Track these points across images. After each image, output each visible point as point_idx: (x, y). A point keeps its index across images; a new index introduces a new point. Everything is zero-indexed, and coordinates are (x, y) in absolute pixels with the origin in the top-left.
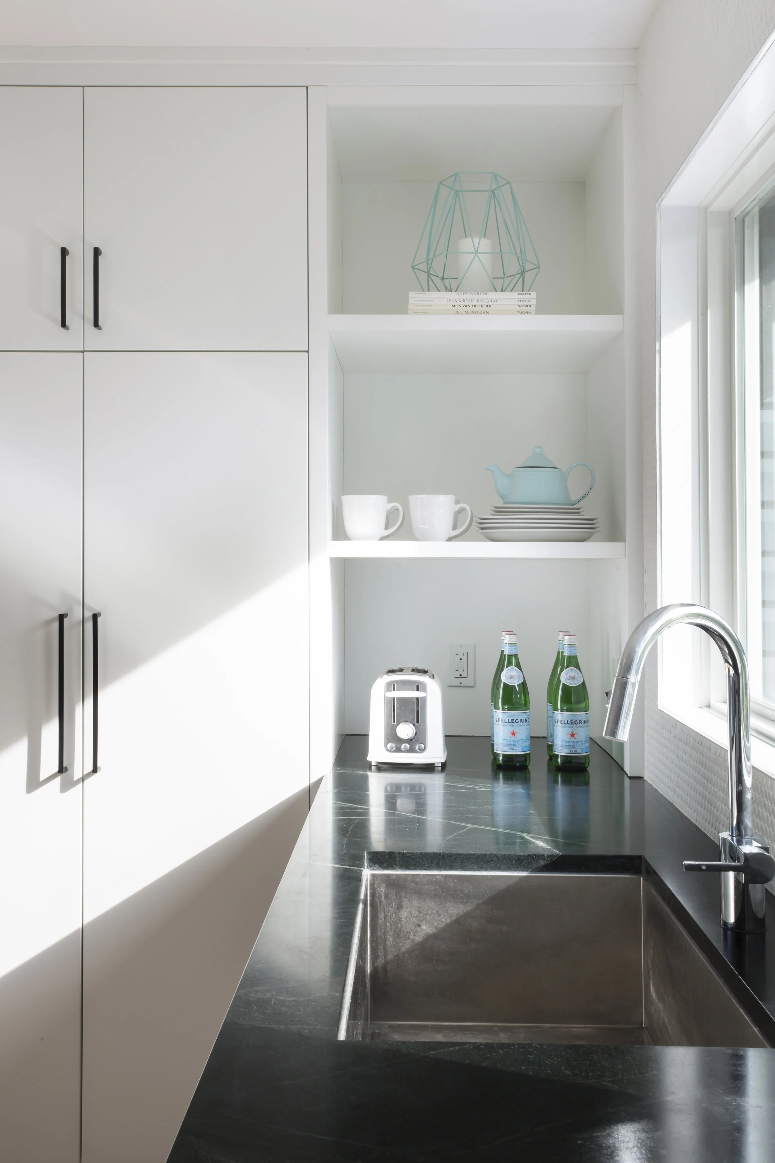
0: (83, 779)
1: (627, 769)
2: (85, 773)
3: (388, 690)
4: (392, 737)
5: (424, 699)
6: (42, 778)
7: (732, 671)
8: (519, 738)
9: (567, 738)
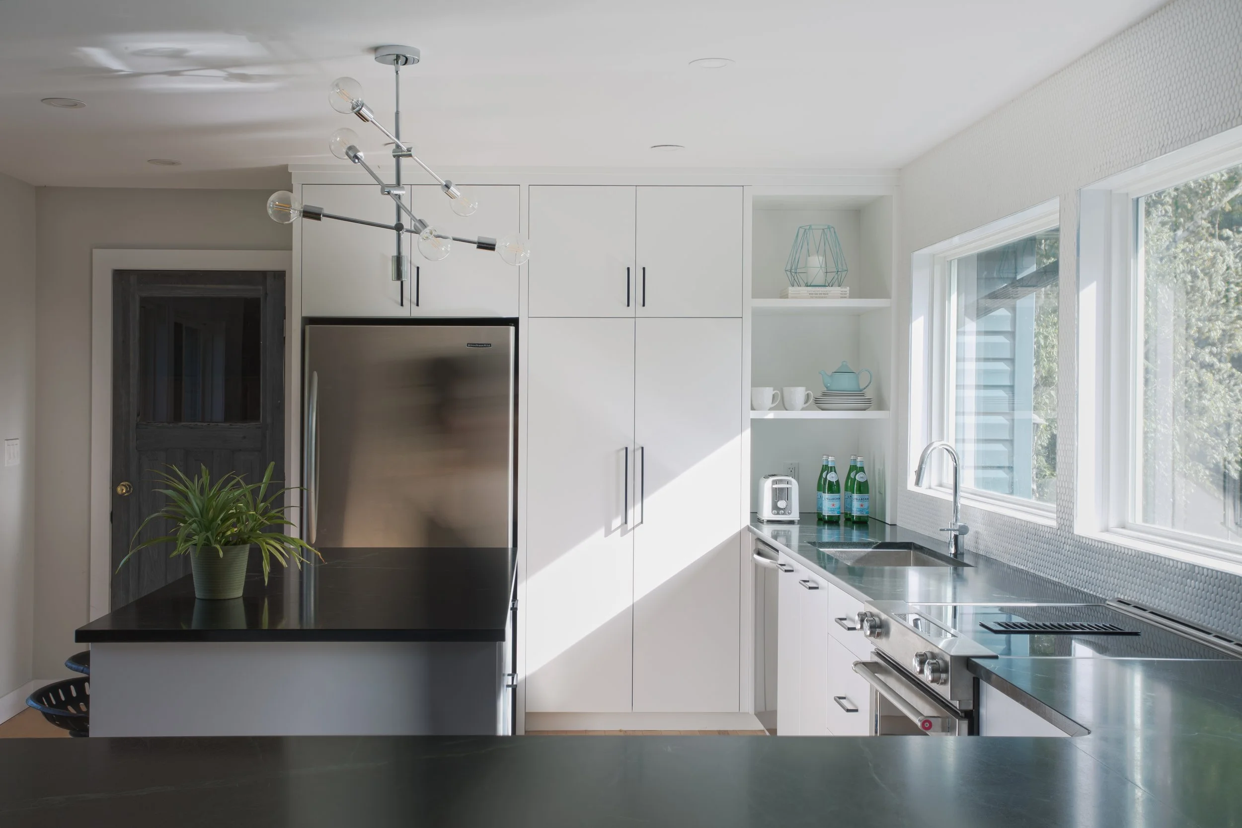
0: (634, 528)
1: (888, 521)
2: (635, 525)
3: (773, 484)
4: (775, 508)
5: (791, 488)
6: (613, 529)
7: (955, 464)
8: (836, 507)
9: (859, 507)
